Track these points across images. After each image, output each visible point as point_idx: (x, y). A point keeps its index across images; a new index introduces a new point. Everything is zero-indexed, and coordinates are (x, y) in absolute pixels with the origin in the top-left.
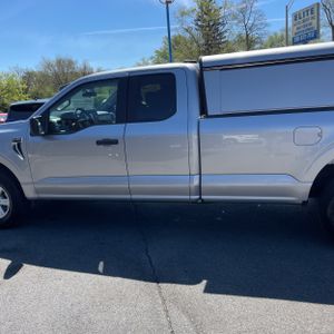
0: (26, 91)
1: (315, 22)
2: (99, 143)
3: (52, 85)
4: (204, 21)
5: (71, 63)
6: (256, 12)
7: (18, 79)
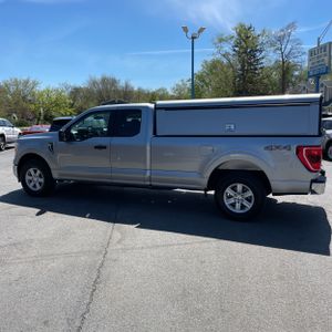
0: (72, 106)
1: (326, 58)
2: (96, 147)
3: (96, 101)
4: (242, 47)
5: (114, 82)
6: (294, 41)
7: (66, 94)
